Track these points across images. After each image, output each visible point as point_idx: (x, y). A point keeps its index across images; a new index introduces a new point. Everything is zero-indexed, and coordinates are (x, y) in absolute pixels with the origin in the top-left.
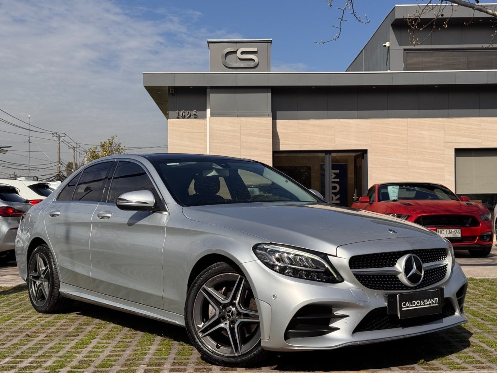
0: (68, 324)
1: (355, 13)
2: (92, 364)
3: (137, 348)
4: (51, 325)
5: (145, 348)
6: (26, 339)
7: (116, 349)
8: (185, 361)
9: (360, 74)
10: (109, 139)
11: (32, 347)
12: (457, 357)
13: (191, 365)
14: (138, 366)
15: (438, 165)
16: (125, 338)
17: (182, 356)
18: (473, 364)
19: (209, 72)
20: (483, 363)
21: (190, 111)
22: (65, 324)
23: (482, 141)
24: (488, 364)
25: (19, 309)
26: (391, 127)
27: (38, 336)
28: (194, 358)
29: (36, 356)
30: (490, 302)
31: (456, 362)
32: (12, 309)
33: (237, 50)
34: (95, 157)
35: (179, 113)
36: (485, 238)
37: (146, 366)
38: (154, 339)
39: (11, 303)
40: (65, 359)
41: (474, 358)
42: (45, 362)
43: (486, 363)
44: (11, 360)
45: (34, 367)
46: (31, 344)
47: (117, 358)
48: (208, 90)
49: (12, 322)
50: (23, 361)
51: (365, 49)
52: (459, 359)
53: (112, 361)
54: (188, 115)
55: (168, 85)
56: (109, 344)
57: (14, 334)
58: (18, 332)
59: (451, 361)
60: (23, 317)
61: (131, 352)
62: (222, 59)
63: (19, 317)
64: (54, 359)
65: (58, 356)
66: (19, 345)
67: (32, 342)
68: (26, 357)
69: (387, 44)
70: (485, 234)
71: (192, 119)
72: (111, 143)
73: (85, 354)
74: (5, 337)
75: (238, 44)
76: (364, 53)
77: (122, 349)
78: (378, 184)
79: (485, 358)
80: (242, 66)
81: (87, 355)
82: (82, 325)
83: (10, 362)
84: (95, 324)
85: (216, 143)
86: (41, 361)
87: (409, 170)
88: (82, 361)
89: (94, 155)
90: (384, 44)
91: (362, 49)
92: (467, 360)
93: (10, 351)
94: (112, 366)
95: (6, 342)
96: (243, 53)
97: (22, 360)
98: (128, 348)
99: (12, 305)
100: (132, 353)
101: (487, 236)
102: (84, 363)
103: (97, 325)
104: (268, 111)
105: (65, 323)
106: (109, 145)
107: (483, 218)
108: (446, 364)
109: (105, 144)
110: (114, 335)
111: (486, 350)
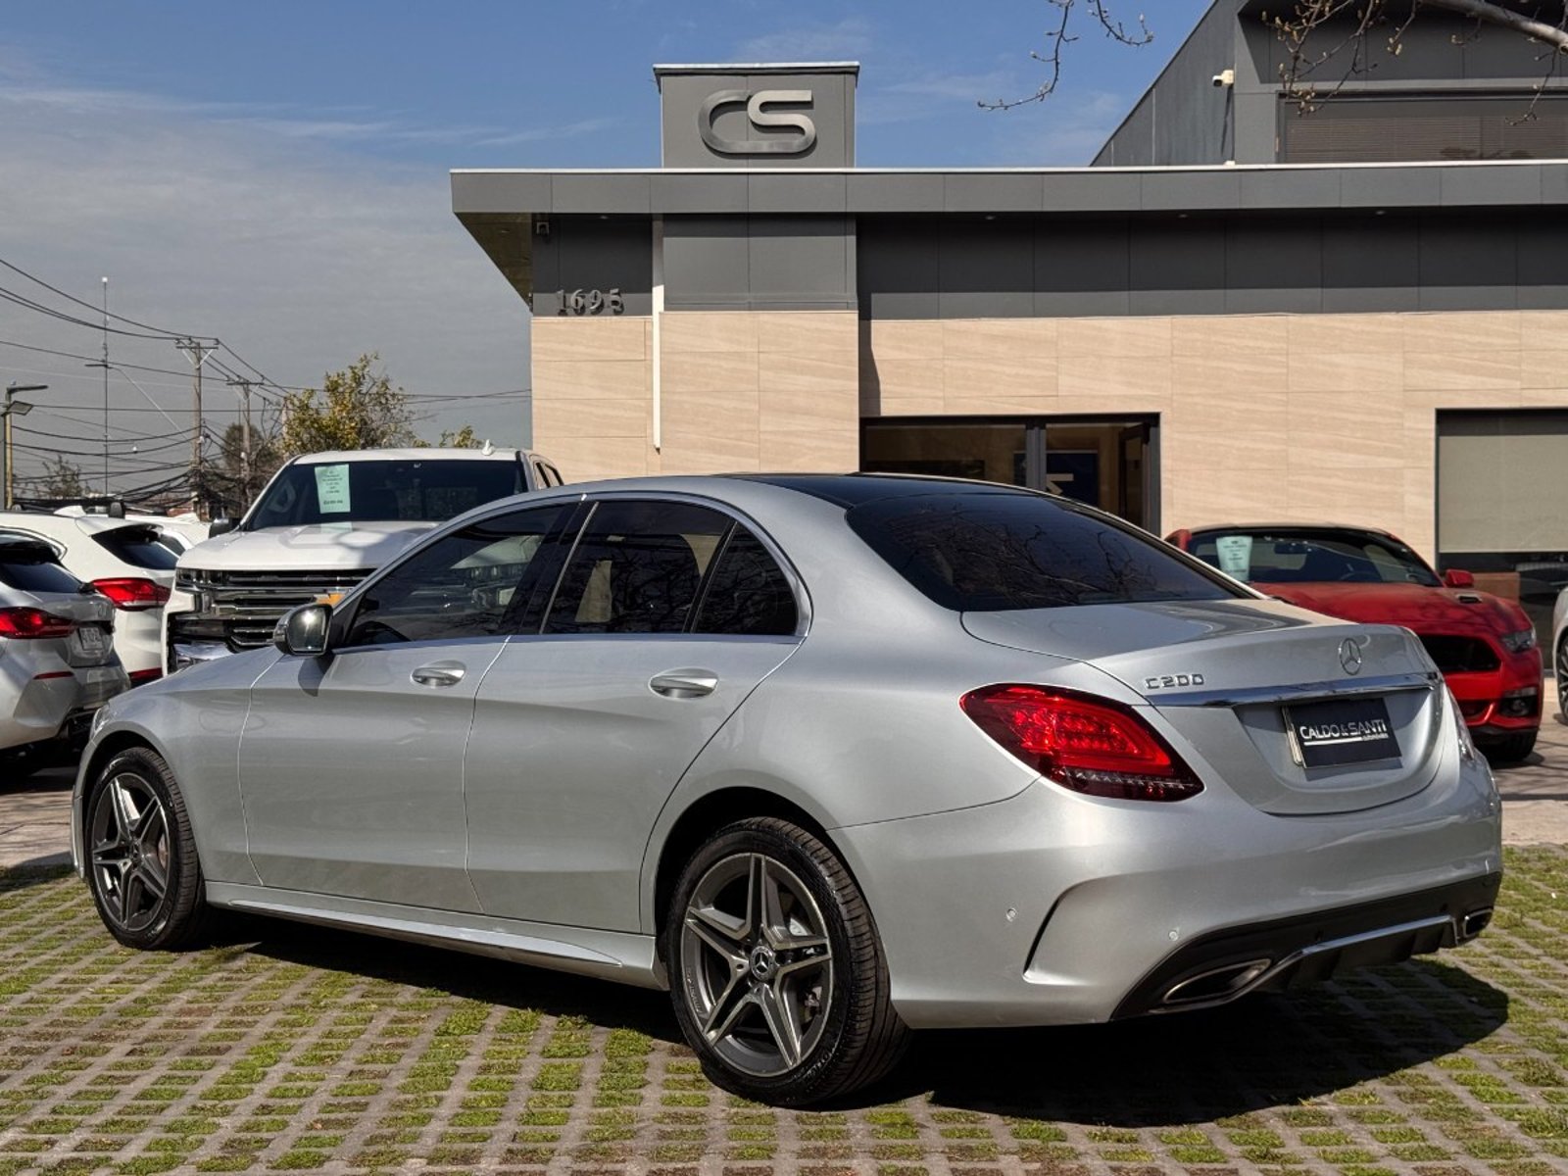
0: (199, 1009)
1: (1104, 15)
2: (261, 1154)
3: (402, 1097)
4: (149, 1009)
5: (426, 1098)
6: (70, 1063)
7: (339, 1099)
8: (544, 1146)
9: (1138, 175)
10: (353, 365)
11: (87, 1092)
12: (1372, 1133)
13: (562, 1158)
14: (399, 1164)
15: (1383, 462)
16: (370, 1059)
17: (536, 1127)
18: (1420, 1160)
19: (660, 167)
20: (1450, 1158)
21: (601, 292)
22: (191, 1006)
23: (1525, 386)
24: (1464, 1162)
25: (54, 952)
26: (1234, 340)
27: (107, 1051)
28: (572, 1135)
29: (97, 1126)
30: (1505, 932)
31: (1368, 1153)
32: (32, 952)
33: (749, 98)
34: (308, 423)
35: (565, 297)
36: (1515, 707)
37: (424, 1161)
38: (458, 1067)
39: (31, 926)
40: (183, 1135)
41: (1424, 1140)
42: (120, 1146)
43: (1456, 1156)
44: (19, 1139)
45: (88, 1163)
46: (82, 1081)
47: (339, 1133)
48: (657, 225)
49: (32, 998)
50: (56, 1141)
51: (1157, 86)
52: (1377, 1140)
53: (323, 1145)
54: (593, 304)
55: (531, 211)
56: (318, 1083)
57: (35, 1044)
58: (46, 1036)
59: (1352, 1147)
60: (65, 981)
61: (384, 1110)
62: (700, 126)
63: (53, 981)
64: (149, 1135)
65: (161, 1126)
66: (48, 1084)
67: (87, 1071)
68: (64, 1129)
69: (1227, 77)
70: (1515, 696)
71: (606, 315)
72: (359, 379)
73: (244, 1119)
74: (6, 1054)
75: (750, 77)
76: (1154, 101)
77: (356, 1099)
78: (1187, 531)
79: (1458, 1139)
80: (765, 148)
81: (248, 1121)
82: (243, 1011)
83: (18, 1144)
84: (284, 1010)
85: (680, 393)
86: (109, 1142)
87: (1290, 478)
88: (234, 1141)
89: (306, 417)
90: (1216, 78)
91: (1150, 86)
92: (1401, 1146)
93: (17, 1106)
94: (321, 1164)
95: (10, 1072)
96: (766, 106)
97: (53, 1136)
98: (374, 1097)
99: (36, 933)
100: (385, 1114)
101: (1524, 699)
102: (239, 1150)
103: (289, 1011)
104: (846, 291)
105: (192, 1002)
106: (354, 385)
107: (1510, 644)
108: (1336, 1161)
109: (340, 381)
110: (338, 1049)
111: (1464, 1112)
